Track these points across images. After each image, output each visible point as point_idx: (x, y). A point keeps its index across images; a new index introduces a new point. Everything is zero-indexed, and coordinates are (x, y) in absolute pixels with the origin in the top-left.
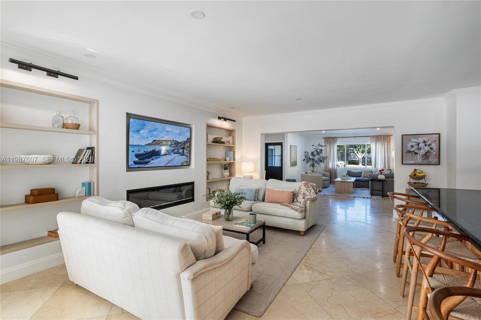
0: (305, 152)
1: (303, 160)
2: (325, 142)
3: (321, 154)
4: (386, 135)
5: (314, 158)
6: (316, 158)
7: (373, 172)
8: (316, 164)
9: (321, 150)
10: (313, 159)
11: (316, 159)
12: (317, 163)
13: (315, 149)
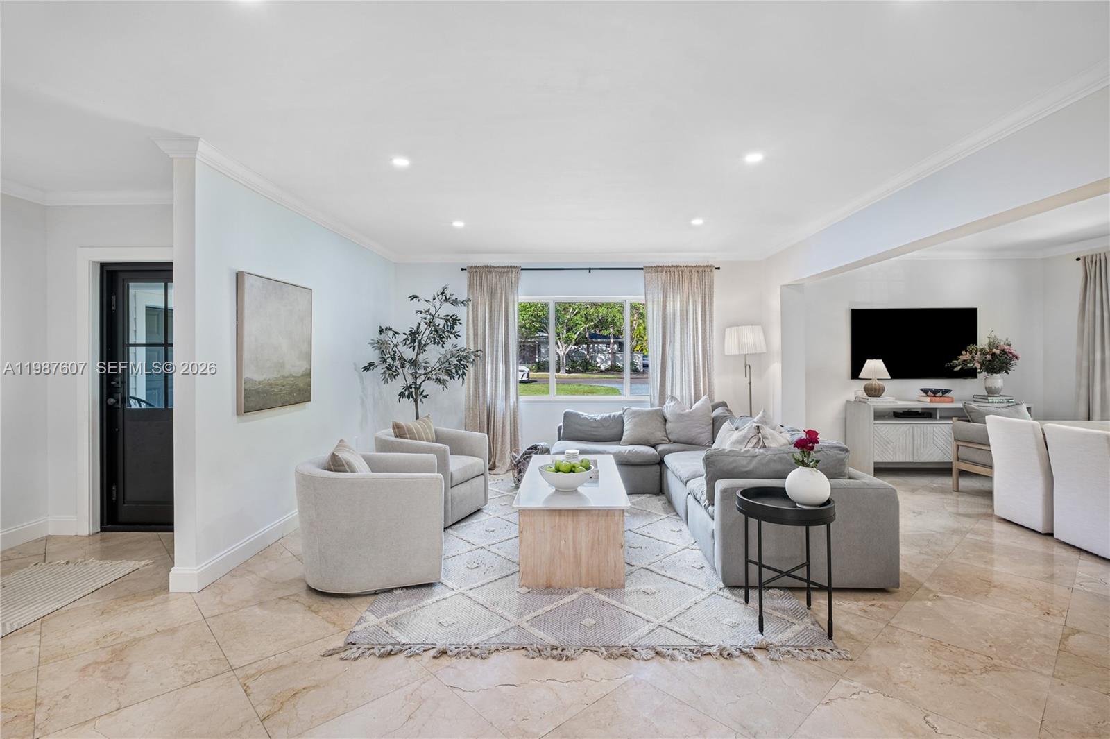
0: (381, 331)
1: (366, 369)
2: (471, 286)
3: (453, 340)
4: (700, 266)
5: (421, 358)
6: (433, 355)
7: (668, 416)
8: (429, 387)
9: (453, 321)
10: (414, 363)
11: (433, 362)
12: (438, 381)
13: (424, 315)
